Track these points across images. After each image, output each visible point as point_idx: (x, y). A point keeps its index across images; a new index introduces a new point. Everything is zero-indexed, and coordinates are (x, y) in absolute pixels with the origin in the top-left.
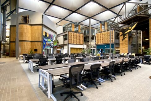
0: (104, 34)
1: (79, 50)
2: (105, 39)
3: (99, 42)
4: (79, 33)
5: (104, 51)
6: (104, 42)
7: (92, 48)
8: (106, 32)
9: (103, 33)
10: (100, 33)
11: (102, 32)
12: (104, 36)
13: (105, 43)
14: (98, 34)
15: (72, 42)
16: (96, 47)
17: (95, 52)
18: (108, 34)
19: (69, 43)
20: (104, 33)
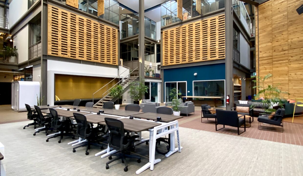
0: (190, 30)
1: (98, 84)
2: (194, 48)
3: (172, 57)
4: (99, 20)
5: (190, 88)
6: (190, 58)
7: (148, 77)
8: (200, 21)
9: (186, 25)
10: (174, 29)
11: (182, 23)
12: (190, 35)
13: (194, 60)
14: (169, 30)
15: (64, 51)
16: (162, 77)
17: (159, 93)
18: (205, 28)
19: (50, 53)
20: (190, 26)
